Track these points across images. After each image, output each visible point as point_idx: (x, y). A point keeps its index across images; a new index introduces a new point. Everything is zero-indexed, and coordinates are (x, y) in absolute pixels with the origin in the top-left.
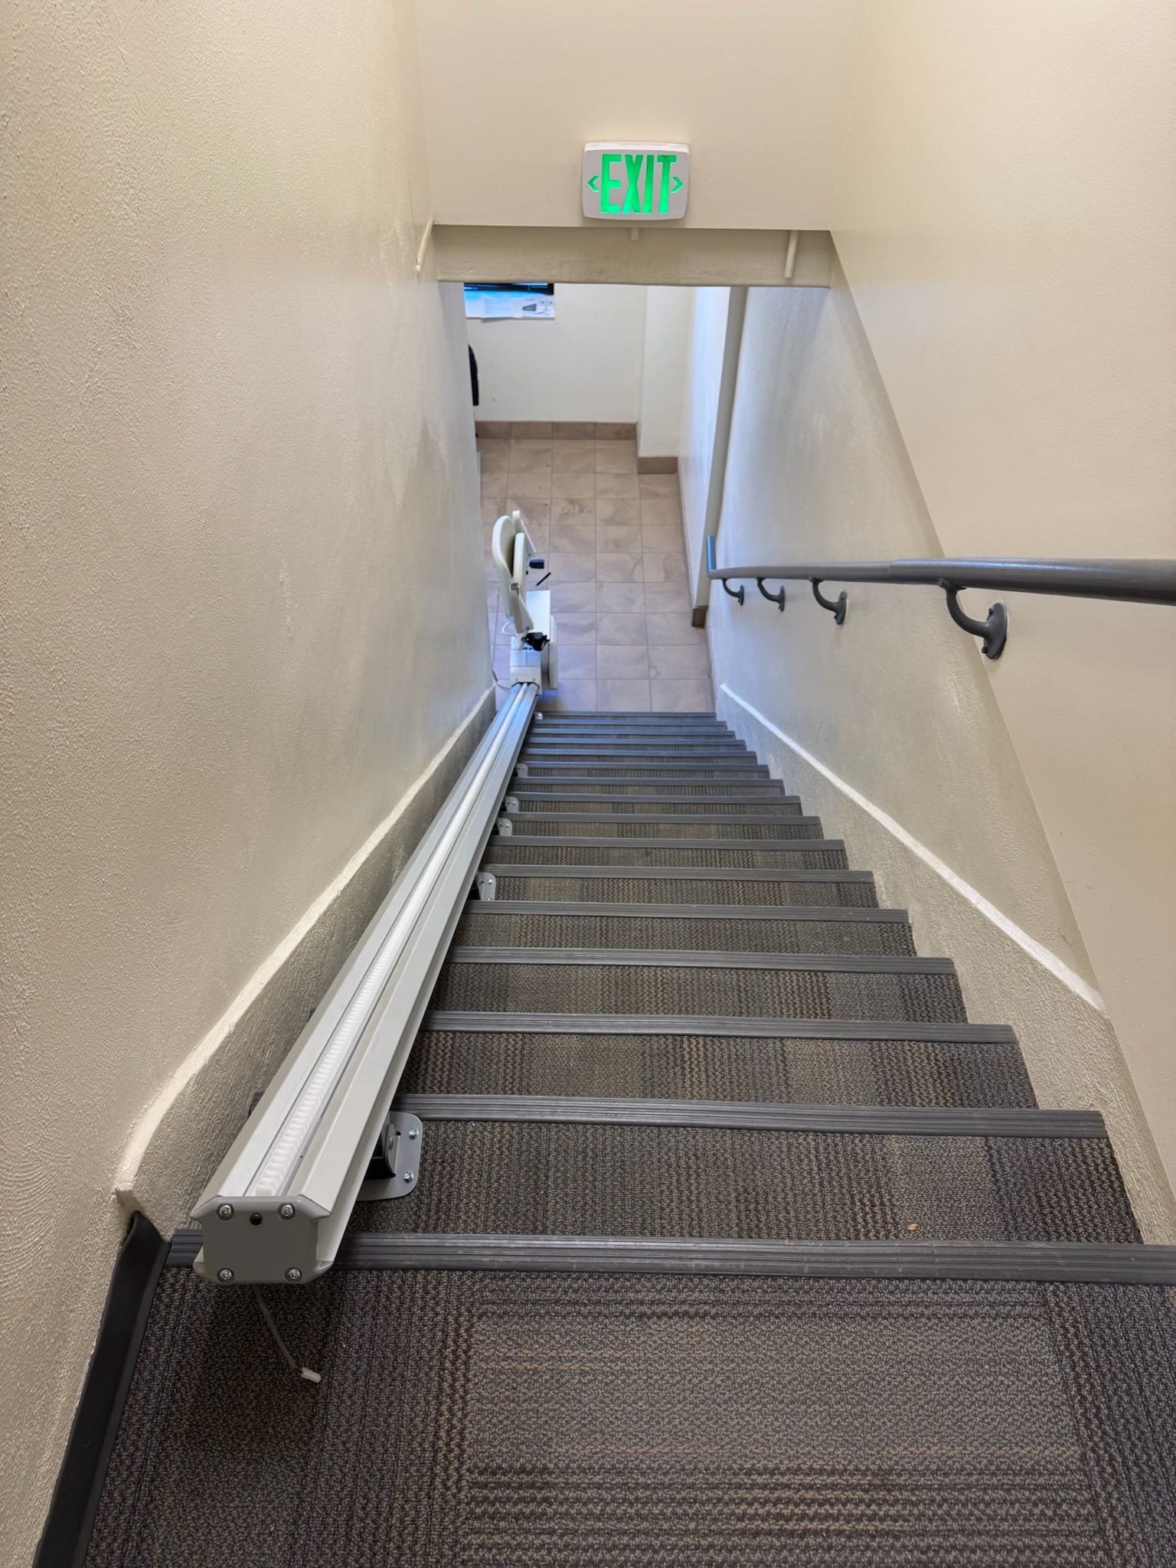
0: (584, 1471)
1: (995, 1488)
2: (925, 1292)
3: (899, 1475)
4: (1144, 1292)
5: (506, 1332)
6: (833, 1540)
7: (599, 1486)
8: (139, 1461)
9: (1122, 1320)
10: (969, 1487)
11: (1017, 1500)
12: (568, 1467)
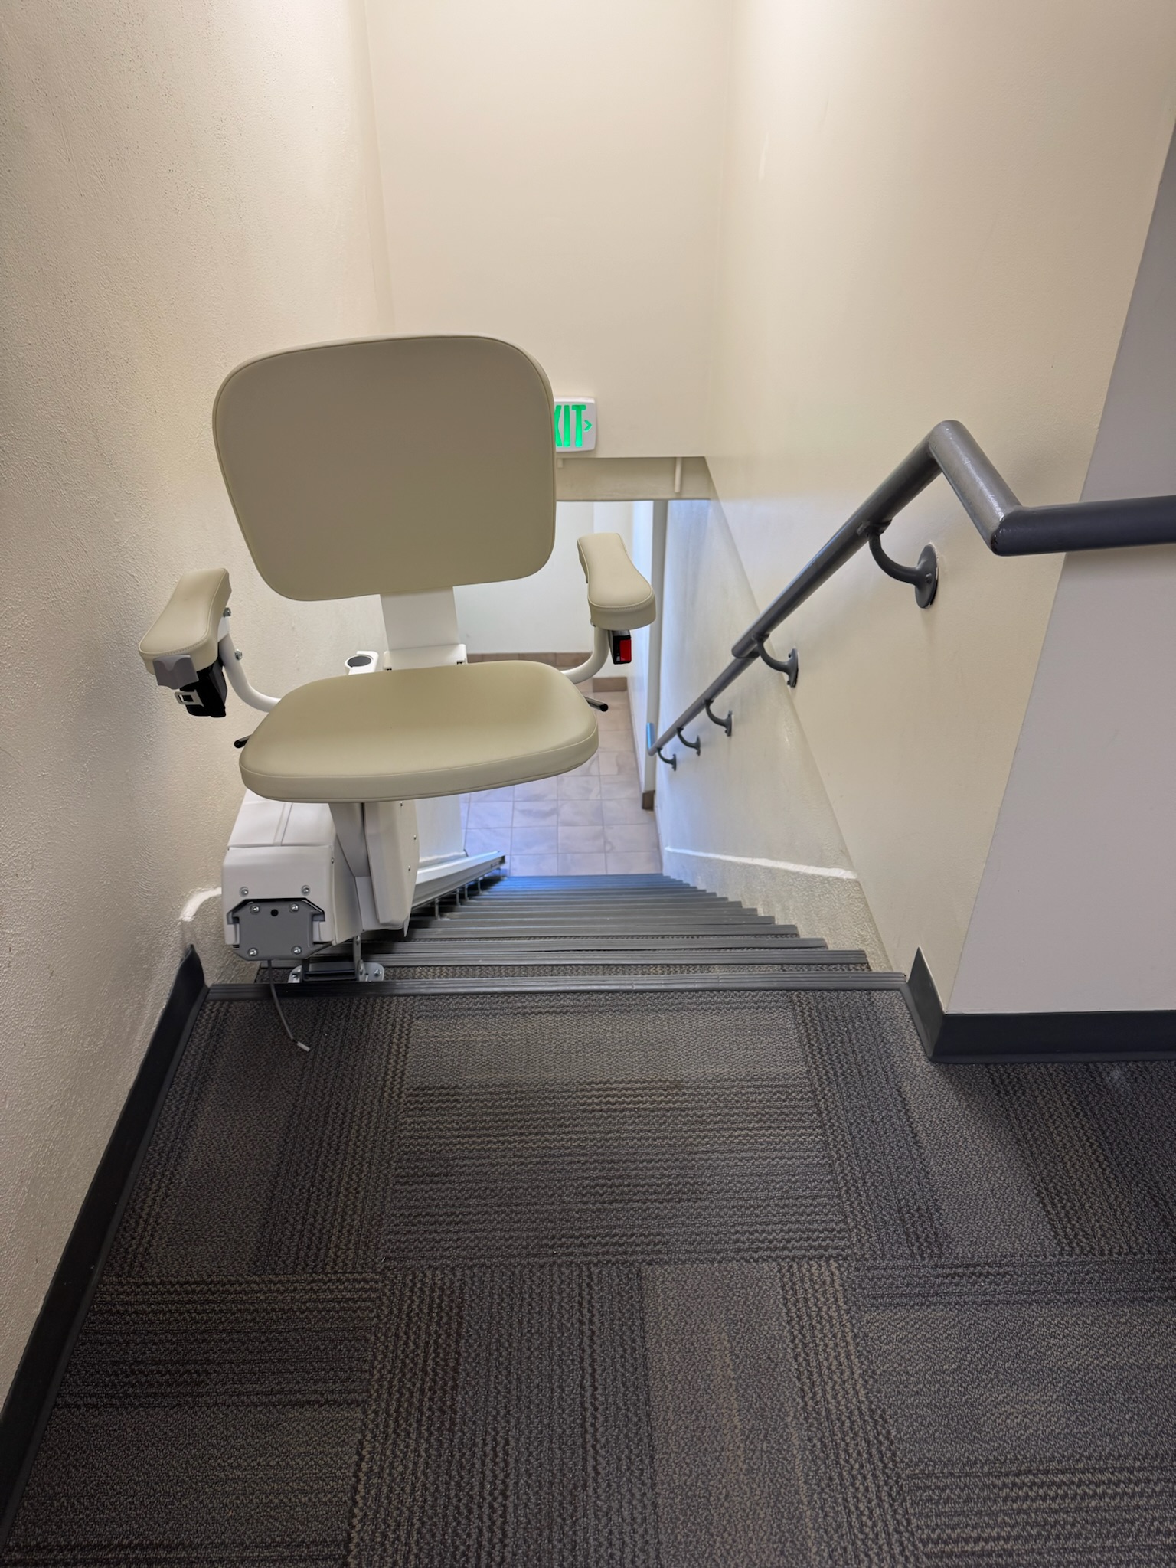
0: (482, 1087)
1: (749, 1087)
2: (712, 998)
3: (687, 1082)
4: (857, 994)
5: (435, 1025)
6: (642, 1113)
7: (491, 1093)
8: (187, 1092)
9: (841, 1008)
10: (733, 1087)
11: (763, 1092)
12: (472, 1085)
